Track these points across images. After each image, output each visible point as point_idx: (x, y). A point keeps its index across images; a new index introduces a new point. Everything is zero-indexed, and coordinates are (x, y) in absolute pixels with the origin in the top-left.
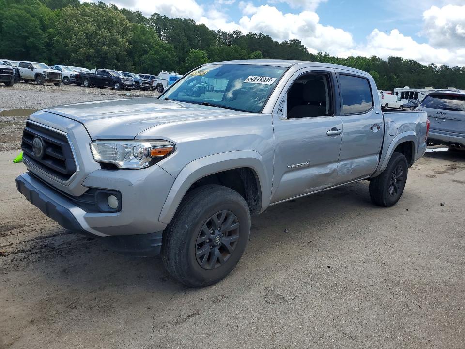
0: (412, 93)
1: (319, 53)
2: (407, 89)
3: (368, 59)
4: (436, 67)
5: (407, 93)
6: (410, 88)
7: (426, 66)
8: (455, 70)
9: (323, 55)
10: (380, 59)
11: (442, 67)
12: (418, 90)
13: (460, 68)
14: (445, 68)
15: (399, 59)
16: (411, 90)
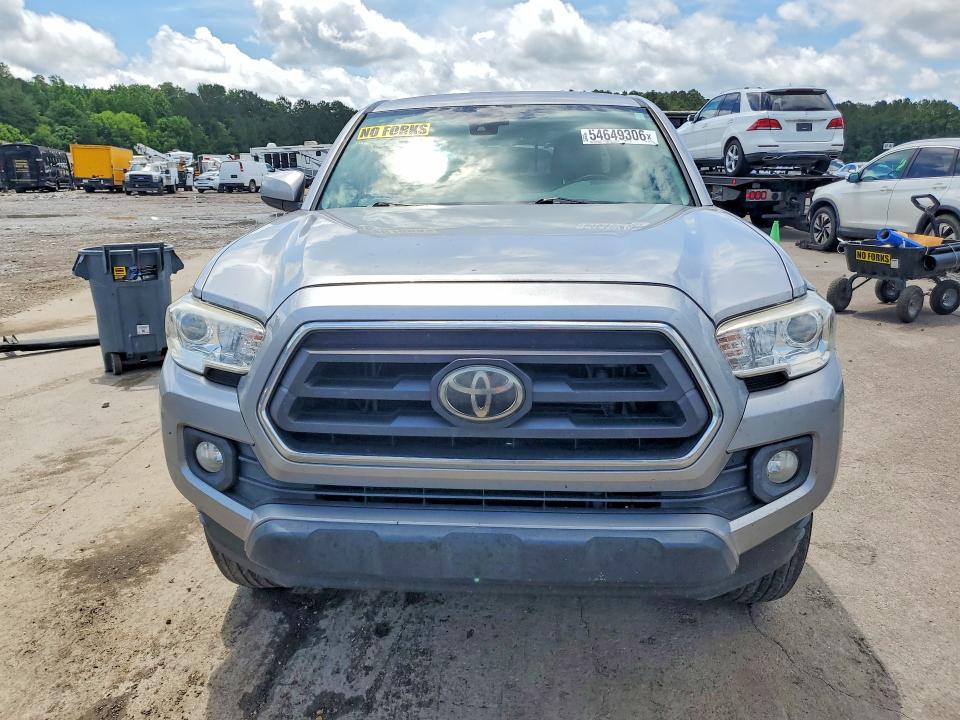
0: (284, 156)
1: (35, 78)
2: (272, 147)
3: (156, 90)
4: (290, 104)
5: (276, 155)
6: (278, 145)
7: (272, 103)
8: (322, 107)
9: (47, 81)
10: (181, 91)
11: (300, 103)
12: (294, 149)
13: (328, 104)
14: (304, 104)
15: (219, 89)
16: (280, 150)
